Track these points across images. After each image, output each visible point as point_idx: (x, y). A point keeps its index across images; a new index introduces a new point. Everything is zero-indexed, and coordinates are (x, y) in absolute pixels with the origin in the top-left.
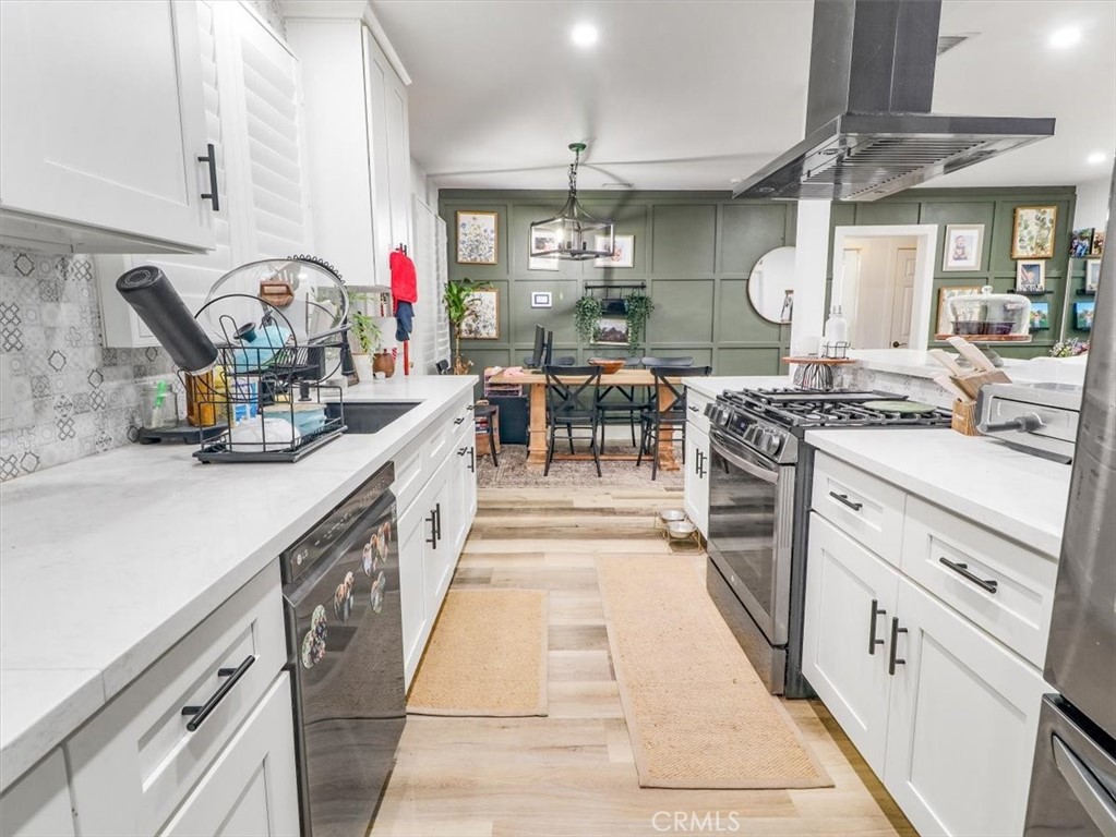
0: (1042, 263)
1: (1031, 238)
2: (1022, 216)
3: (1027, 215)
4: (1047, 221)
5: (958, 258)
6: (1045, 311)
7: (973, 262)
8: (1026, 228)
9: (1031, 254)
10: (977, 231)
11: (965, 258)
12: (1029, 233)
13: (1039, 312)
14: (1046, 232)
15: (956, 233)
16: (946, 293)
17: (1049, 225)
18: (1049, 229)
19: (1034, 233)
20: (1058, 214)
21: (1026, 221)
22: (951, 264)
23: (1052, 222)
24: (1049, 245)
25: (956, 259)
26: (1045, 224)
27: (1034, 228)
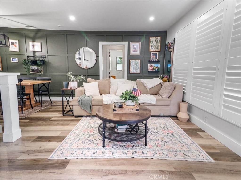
0: (158, 53)
1: (154, 46)
2: (151, 39)
3: (153, 39)
4: (158, 41)
5: (134, 51)
6: (159, 67)
7: (138, 53)
8: (152, 43)
9: (154, 50)
10: (139, 44)
11: (136, 51)
12: (153, 44)
13: (157, 67)
14: (158, 44)
15: (132, 44)
16: (131, 61)
17: (159, 42)
18: (159, 43)
19: (155, 44)
20: (161, 39)
21: (152, 41)
22: (132, 53)
23: (159, 41)
24: (159, 48)
25: (133, 52)
26: (158, 42)
27: (155, 43)
